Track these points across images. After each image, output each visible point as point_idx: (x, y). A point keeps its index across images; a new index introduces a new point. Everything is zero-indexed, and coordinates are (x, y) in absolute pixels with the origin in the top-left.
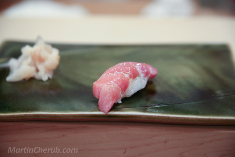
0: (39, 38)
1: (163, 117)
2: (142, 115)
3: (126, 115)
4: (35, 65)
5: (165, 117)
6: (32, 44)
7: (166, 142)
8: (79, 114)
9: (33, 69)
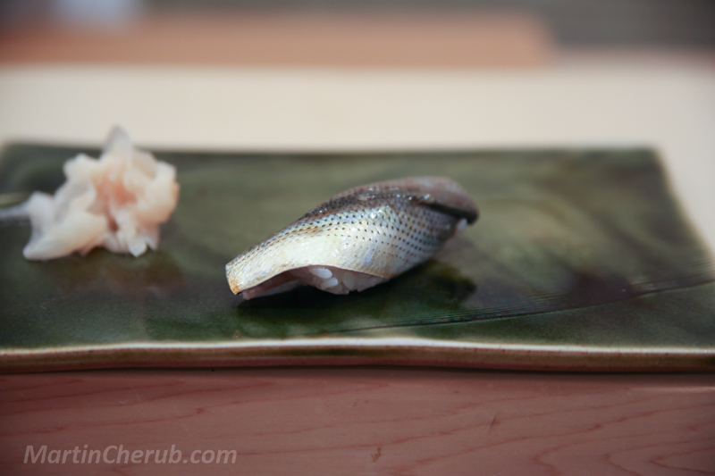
1: (487, 350)
3: (381, 347)
4: (106, 211)
5: (493, 350)
6: (95, 153)
7: (494, 422)
8: (248, 348)
9: (100, 222)
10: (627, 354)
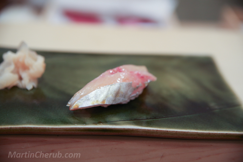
0: (23, 44)
1: (161, 131)
2: (139, 129)
3: (122, 129)
4: (18, 73)
5: (163, 131)
7: (162, 157)
8: (71, 128)
9: (16, 77)
10: (212, 133)
